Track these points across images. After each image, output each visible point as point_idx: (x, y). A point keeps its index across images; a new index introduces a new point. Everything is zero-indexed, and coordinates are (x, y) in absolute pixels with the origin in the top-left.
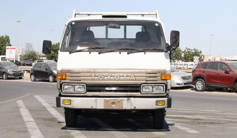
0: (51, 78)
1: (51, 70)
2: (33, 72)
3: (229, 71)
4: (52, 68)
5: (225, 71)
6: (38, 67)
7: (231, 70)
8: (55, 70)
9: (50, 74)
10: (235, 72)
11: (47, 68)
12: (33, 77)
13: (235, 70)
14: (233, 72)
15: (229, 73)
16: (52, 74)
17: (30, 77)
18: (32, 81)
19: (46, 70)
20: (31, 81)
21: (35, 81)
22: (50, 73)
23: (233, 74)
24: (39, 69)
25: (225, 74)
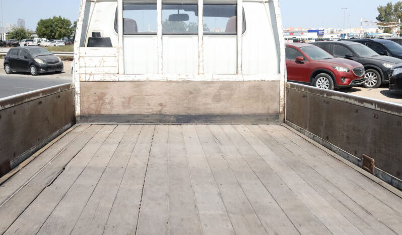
0: (33, 70)
1: (32, 57)
2: (8, 61)
3: (303, 60)
4: (34, 56)
5: (295, 60)
6: (14, 54)
7: (305, 58)
8: (38, 58)
9: (32, 64)
10: (312, 61)
11: (26, 55)
12: (7, 68)
13: (312, 58)
14: (309, 60)
15: (303, 63)
16: (34, 63)
17: (5, 68)
18: (7, 73)
19: (26, 58)
20: (5, 74)
21: (11, 73)
22: (32, 62)
23: (309, 65)
24: (15, 57)
25: (295, 63)
